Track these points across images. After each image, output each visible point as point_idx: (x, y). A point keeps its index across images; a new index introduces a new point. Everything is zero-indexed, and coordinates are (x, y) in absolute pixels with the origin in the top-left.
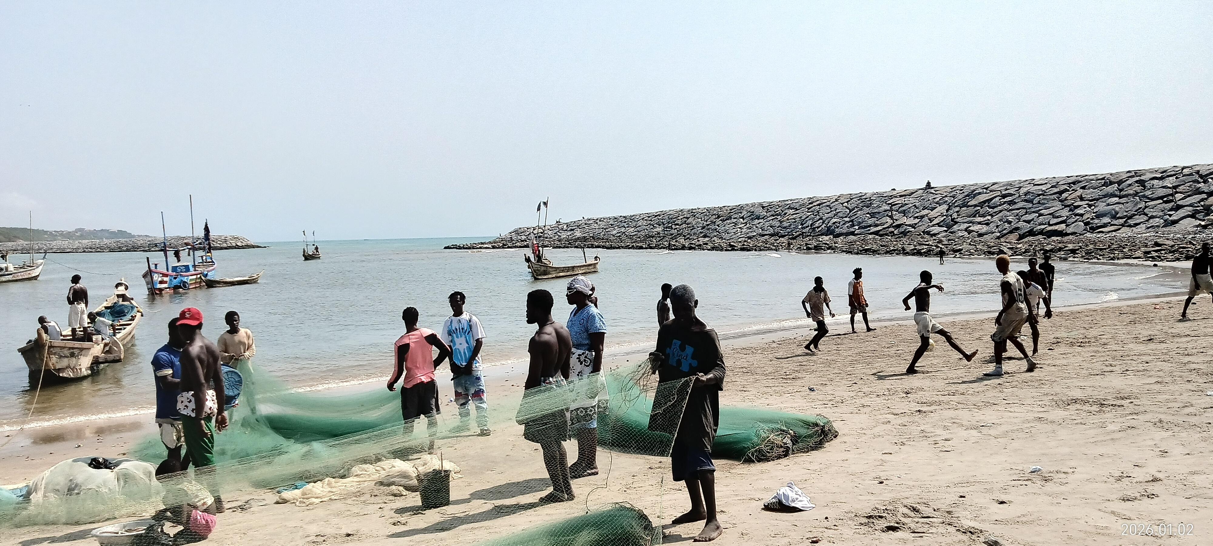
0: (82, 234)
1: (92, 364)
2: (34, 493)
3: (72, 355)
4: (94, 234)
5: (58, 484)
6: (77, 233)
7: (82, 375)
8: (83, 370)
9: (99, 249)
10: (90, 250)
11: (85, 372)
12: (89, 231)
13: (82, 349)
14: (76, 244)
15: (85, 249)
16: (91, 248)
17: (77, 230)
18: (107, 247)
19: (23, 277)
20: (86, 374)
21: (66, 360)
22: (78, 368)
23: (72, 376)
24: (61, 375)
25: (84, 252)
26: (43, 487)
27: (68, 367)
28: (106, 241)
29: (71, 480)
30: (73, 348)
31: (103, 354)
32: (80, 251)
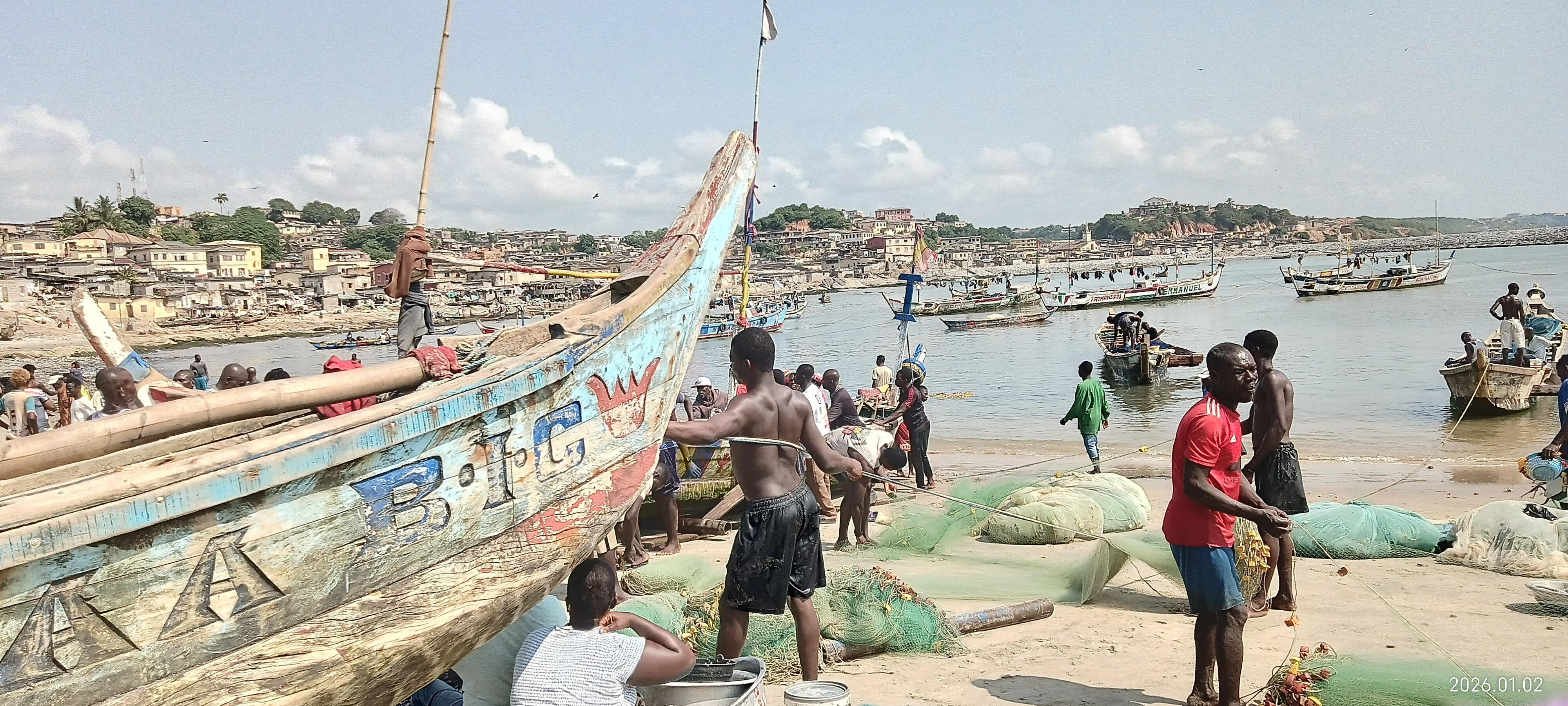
0: (1515, 220)
1: (1531, 394)
2: (1460, 532)
3: (1512, 382)
4: (1533, 220)
5: (1487, 526)
6: (1510, 219)
7: (1521, 408)
8: (1522, 401)
9: (1540, 241)
10: (1527, 242)
11: (1524, 405)
12: (1527, 216)
13: (1523, 376)
14: (1508, 235)
15: (1520, 242)
16: (1527, 239)
17: (1510, 216)
18: (1551, 237)
19: (1428, 281)
20: (1524, 407)
21: (1505, 387)
22: (1516, 398)
23: (1510, 408)
24: (1498, 405)
25: (1519, 245)
26: (1470, 526)
27: (1507, 396)
28: (1549, 229)
29: (1502, 525)
30: (1514, 374)
31: (1543, 384)
32: (1513, 243)
